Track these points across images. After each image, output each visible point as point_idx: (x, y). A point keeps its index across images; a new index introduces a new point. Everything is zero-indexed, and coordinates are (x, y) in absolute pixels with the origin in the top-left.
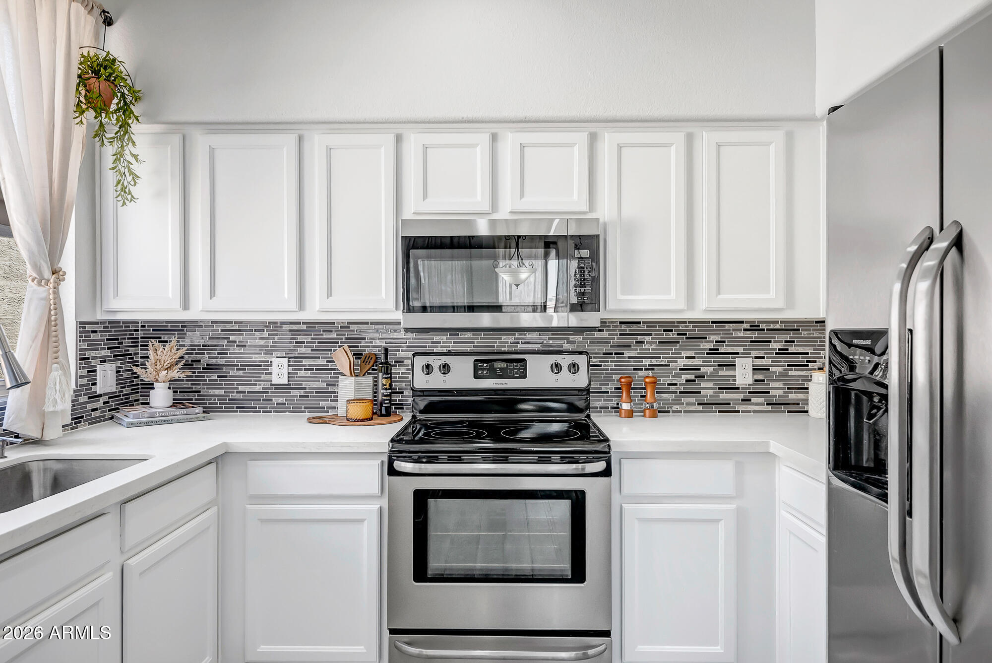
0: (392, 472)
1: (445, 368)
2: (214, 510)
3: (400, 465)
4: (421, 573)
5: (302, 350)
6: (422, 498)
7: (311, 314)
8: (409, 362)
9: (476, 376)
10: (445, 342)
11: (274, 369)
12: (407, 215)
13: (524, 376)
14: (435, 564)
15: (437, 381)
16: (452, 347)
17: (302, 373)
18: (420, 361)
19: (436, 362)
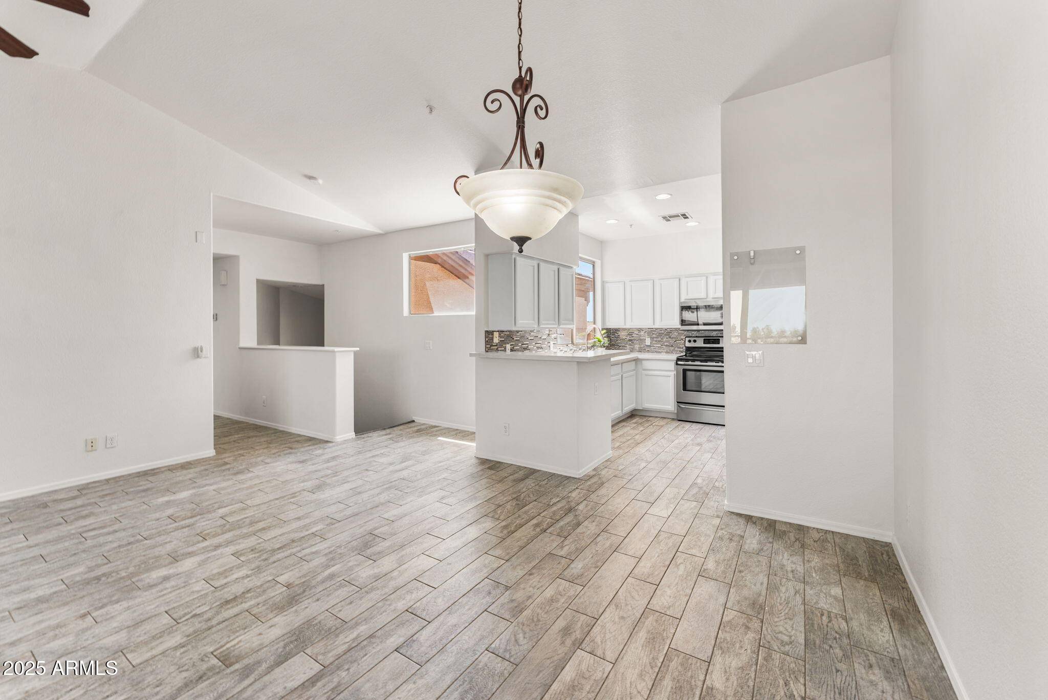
0: (677, 364)
1: (695, 341)
2: (635, 372)
3: (679, 363)
4: (685, 389)
5: (654, 336)
6: (685, 371)
7: (657, 326)
8: (684, 339)
9: (704, 343)
10: (695, 334)
11: (646, 341)
12: (682, 300)
13: (719, 343)
14: (688, 387)
15: (692, 345)
16: (698, 335)
17: (654, 342)
18: (687, 339)
19: (692, 339)
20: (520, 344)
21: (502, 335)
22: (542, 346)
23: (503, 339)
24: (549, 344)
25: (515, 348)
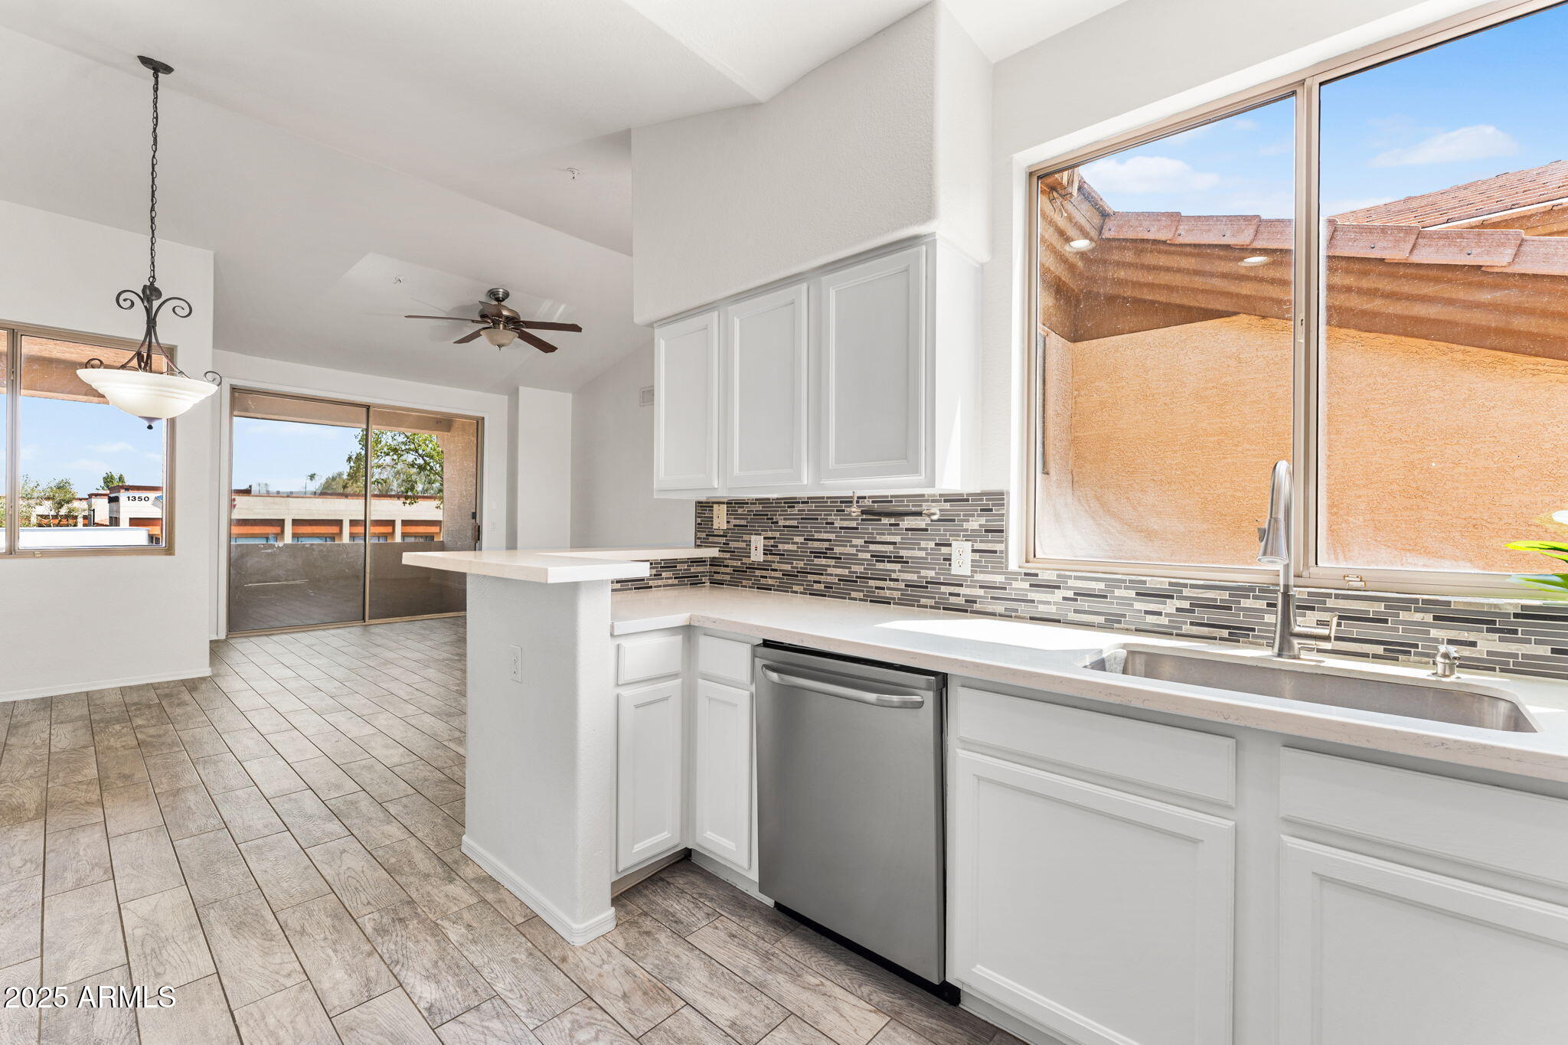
20: (799, 539)
21: (740, 511)
22: (903, 553)
23: (743, 522)
24: (944, 550)
25: (781, 547)
